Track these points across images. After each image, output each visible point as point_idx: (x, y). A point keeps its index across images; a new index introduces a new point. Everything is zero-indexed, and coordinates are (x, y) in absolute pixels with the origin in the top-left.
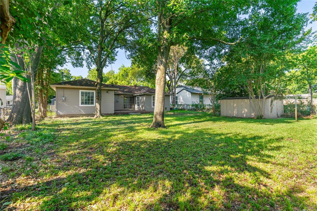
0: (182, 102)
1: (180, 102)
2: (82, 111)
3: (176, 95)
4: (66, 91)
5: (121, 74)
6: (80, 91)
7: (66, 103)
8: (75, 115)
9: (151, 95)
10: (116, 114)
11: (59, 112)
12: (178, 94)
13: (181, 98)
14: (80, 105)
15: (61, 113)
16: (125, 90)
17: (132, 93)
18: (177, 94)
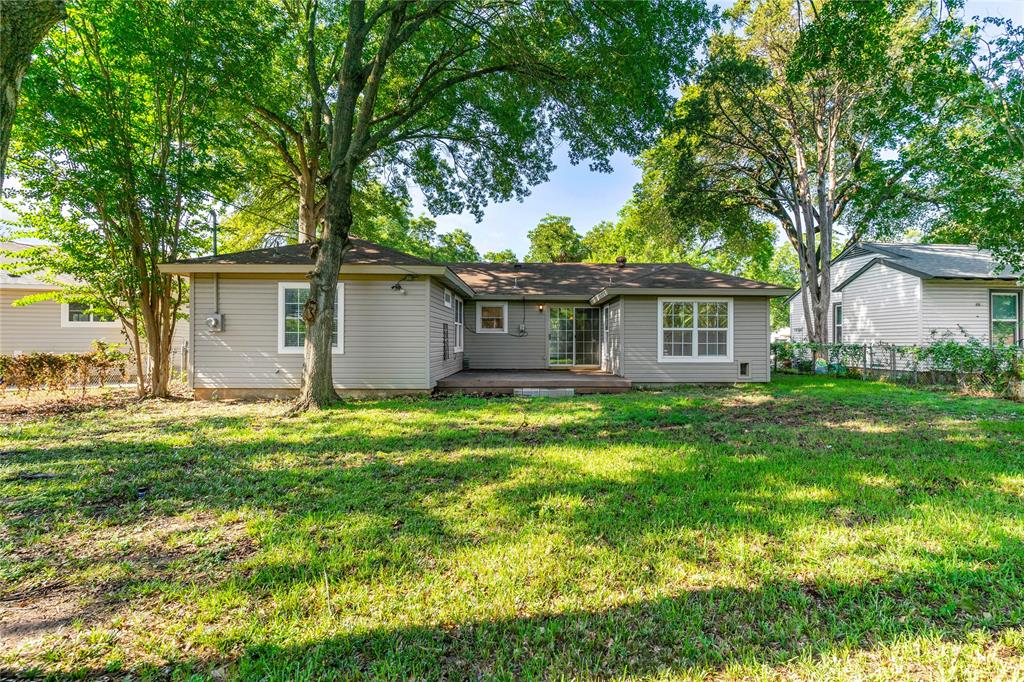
0: (865, 334)
1: (853, 329)
2: (290, 376)
3: (836, 297)
4: (226, 288)
5: (624, 228)
6: (283, 286)
7: (225, 341)
8: (263, 394)
9: (655, 297)
10: (441, 394)
11: (200, 375)
12: (846, 289)
13: (863, 311)
14: (282, 349)
15: (209, 383)
16: (565, 282)
17: (588, 293)
18: (839, 289)
